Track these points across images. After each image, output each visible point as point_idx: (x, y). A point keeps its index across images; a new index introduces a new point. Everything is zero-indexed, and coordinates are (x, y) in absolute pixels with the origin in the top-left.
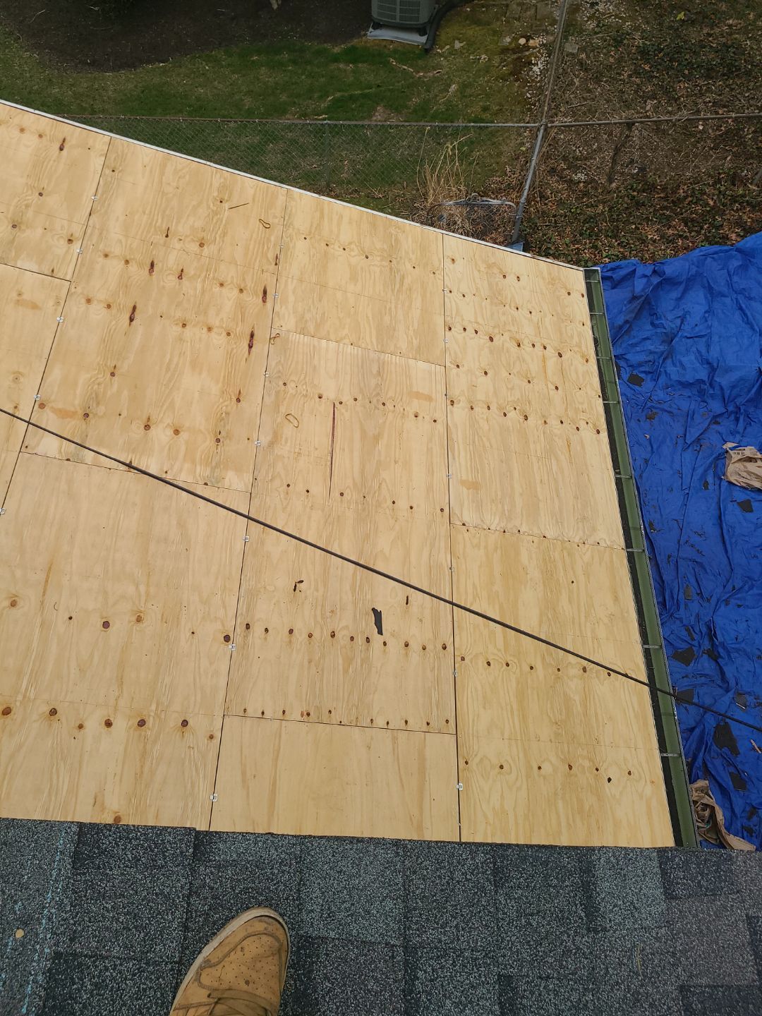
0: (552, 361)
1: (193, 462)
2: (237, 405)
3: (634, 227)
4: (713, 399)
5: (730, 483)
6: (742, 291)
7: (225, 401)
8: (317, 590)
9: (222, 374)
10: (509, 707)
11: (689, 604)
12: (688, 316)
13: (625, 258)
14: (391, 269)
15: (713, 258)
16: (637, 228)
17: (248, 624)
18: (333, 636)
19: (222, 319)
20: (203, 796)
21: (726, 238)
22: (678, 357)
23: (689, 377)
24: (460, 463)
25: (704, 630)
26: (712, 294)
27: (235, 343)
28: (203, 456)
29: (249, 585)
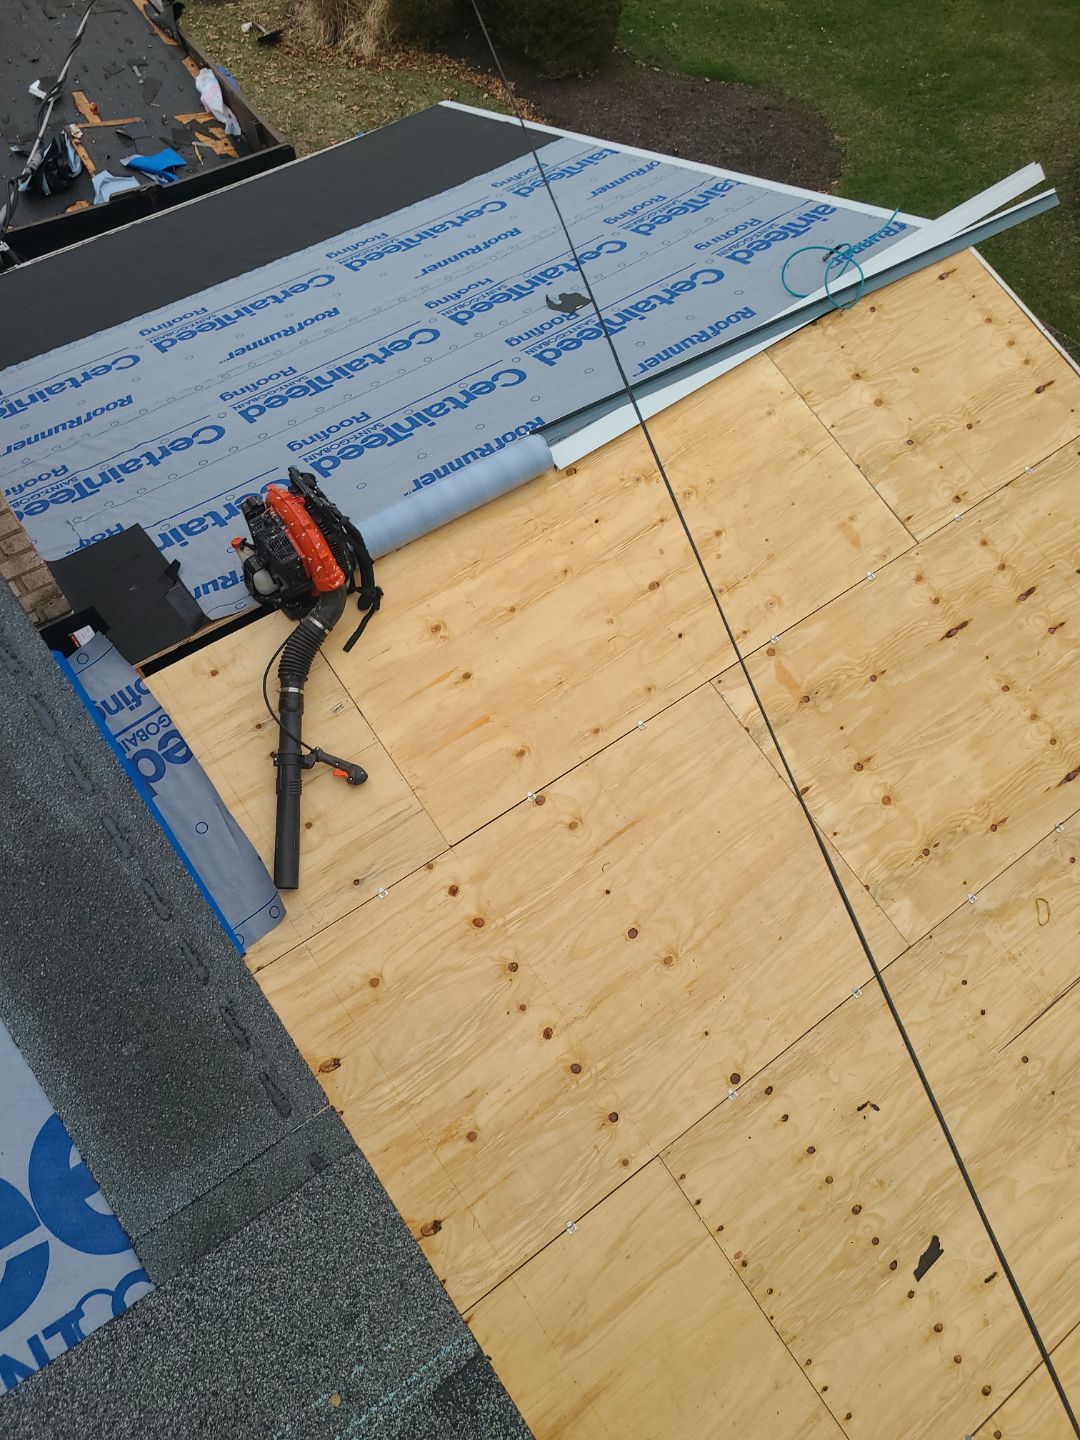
1: (875, 851)
2: (987, 832)
7: (976, 815)
8: (886, 1139)
9: (1000, 783)
17: (771, 1088)
18: (857, 1210)
19: (1062, 717)
20: (564, 1211)
27: (1052, 759)
28: (892, 854)
29: (812, 1047)
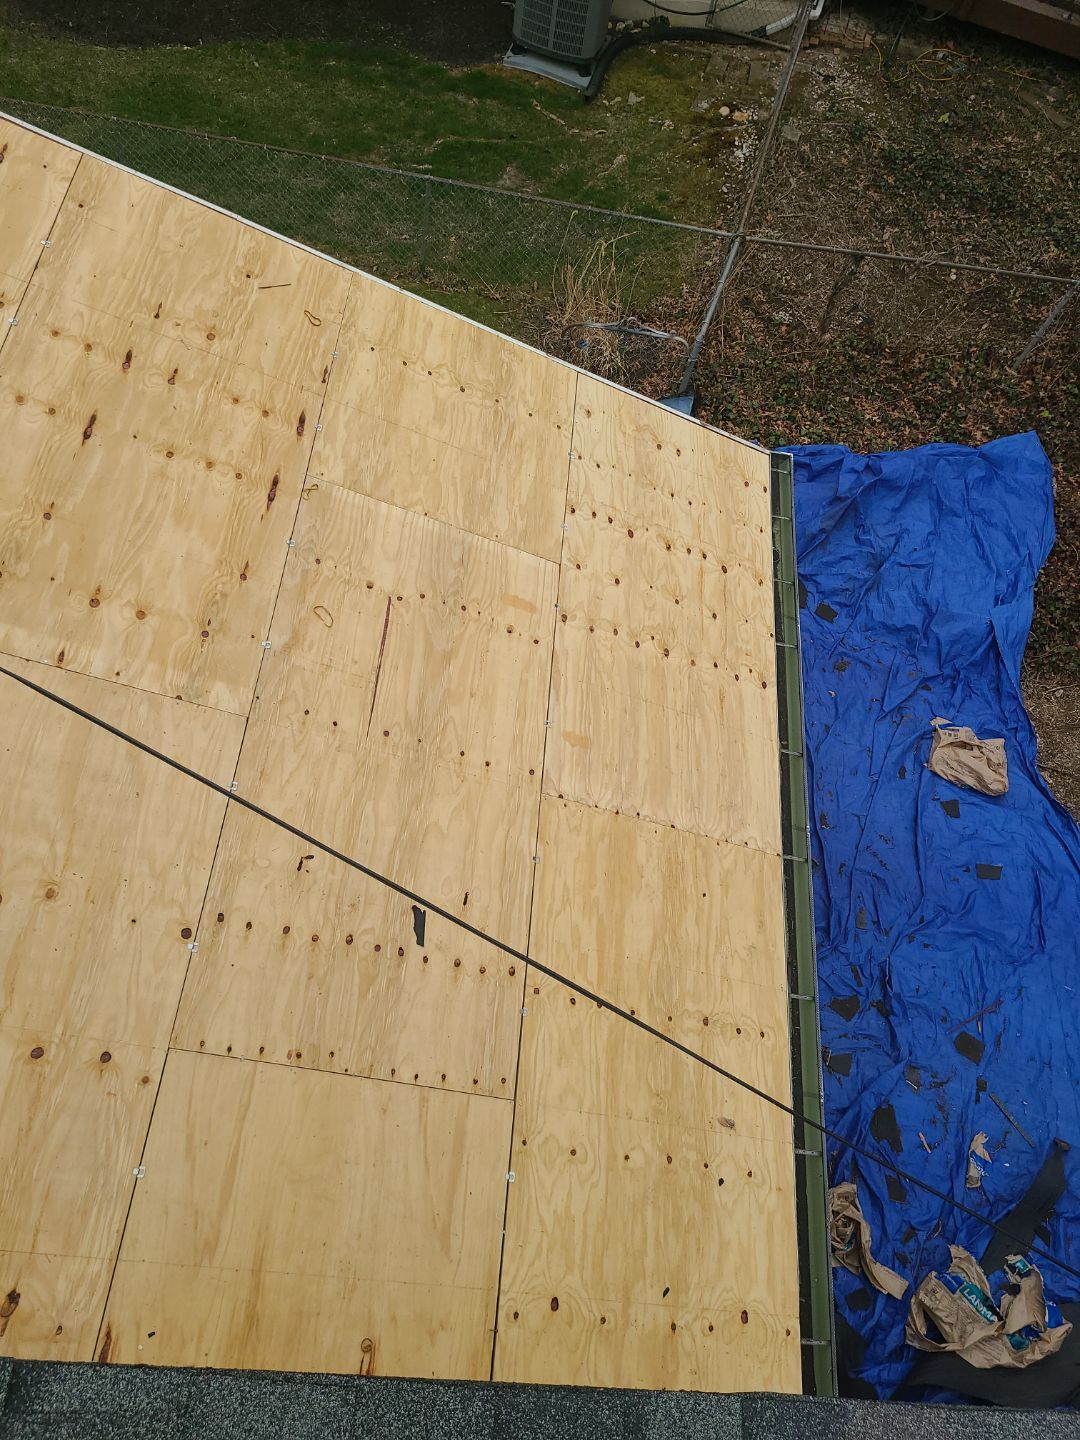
0: (713, 576)
1: (163, 663)
3: (847, 399)
4: (925, 655)
5: (935, 774)
6: (981, 513)
7: (222, 576)
8: (333, 873)
9: (223, 535)
10: (594, 1067)
11: (861, 936)
12: (905, 535)
13: (830, 440)
14: (496, 412)
15: (948, 461)
16: (852, 402)
17: (221, 915)
18: (350, 940)
19: (231, 452)
20: (122, 1167)
21: (968, 435)
22: (886, 590)
23: (897, 621)
24: (565, 708)
25: (876, 973)
26: (940, 510)
27: (248, 491)
28: (179, 656)
29: (230, 856)
